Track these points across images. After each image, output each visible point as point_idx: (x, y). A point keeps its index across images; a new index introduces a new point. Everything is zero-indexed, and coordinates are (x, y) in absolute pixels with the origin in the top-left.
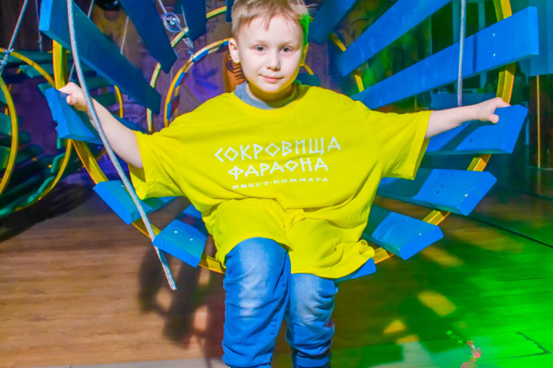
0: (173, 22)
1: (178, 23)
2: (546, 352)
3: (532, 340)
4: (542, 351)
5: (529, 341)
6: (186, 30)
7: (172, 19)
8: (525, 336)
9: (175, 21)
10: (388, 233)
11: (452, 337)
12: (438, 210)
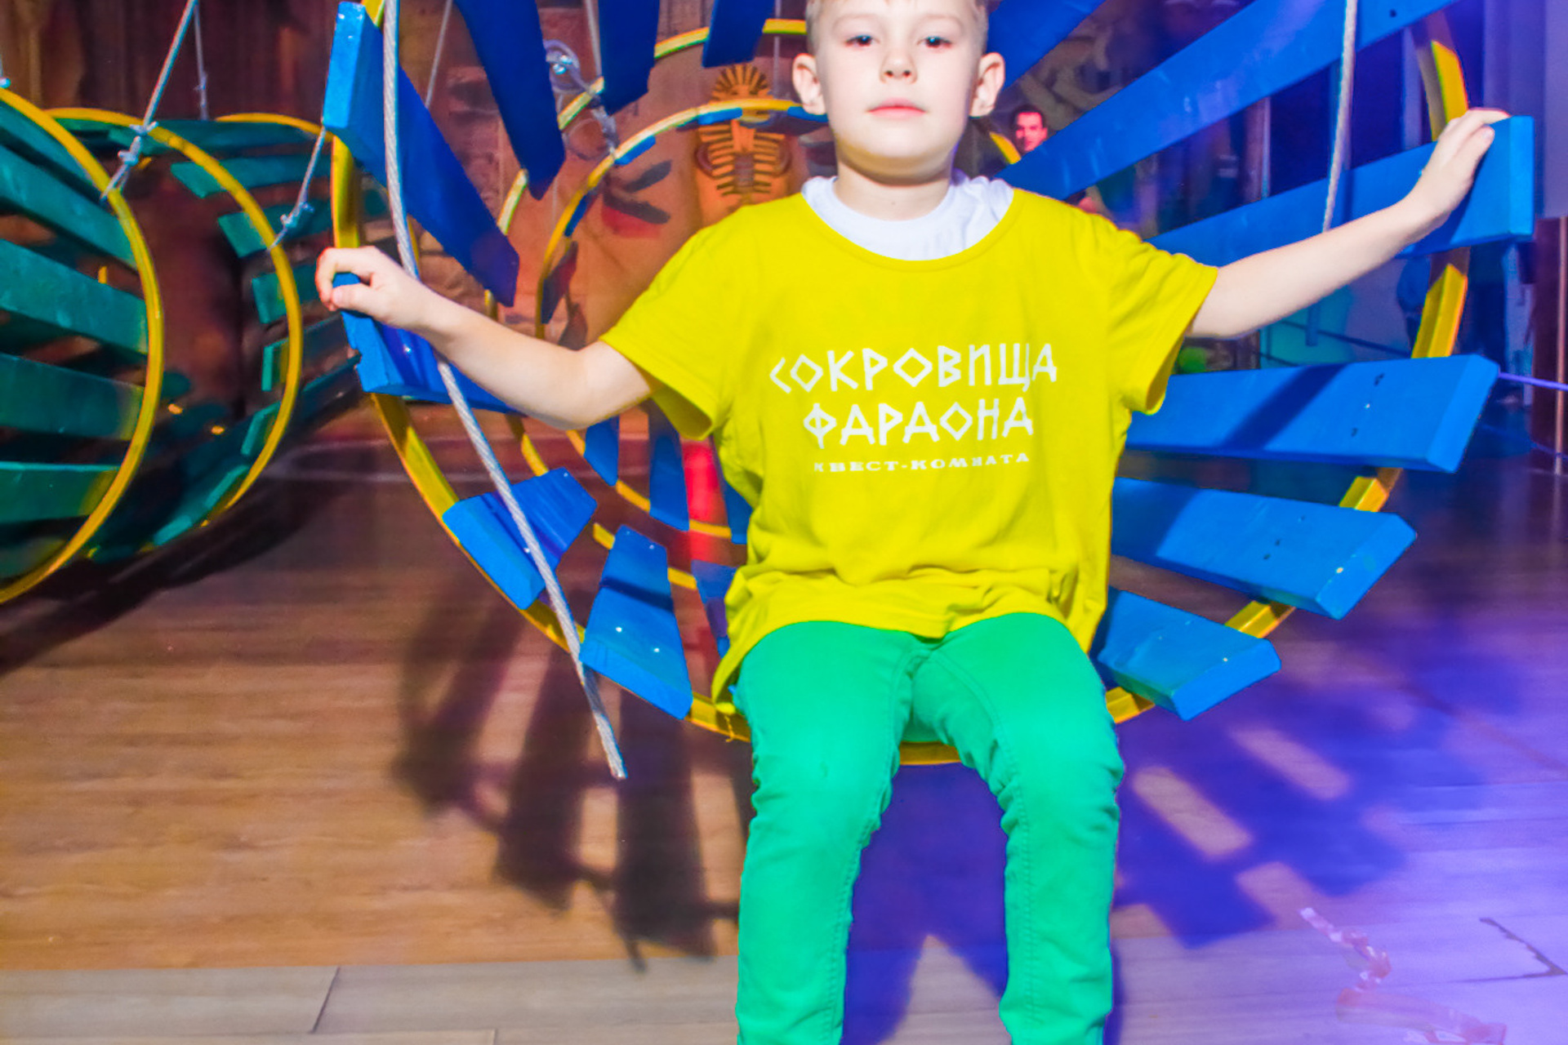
0: (562, 65)
1: (574, 69)
2: (1554, 971)
3: (1521, 941)
4: (1544, 968)
5: (1514, 943)
6: (599, 86)
7: (558, 57)
8: (1502, 929)
9: (566, 63)
10: (1141, 652)
11: (1316, 925)
12: (1263, 601)
